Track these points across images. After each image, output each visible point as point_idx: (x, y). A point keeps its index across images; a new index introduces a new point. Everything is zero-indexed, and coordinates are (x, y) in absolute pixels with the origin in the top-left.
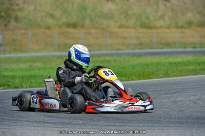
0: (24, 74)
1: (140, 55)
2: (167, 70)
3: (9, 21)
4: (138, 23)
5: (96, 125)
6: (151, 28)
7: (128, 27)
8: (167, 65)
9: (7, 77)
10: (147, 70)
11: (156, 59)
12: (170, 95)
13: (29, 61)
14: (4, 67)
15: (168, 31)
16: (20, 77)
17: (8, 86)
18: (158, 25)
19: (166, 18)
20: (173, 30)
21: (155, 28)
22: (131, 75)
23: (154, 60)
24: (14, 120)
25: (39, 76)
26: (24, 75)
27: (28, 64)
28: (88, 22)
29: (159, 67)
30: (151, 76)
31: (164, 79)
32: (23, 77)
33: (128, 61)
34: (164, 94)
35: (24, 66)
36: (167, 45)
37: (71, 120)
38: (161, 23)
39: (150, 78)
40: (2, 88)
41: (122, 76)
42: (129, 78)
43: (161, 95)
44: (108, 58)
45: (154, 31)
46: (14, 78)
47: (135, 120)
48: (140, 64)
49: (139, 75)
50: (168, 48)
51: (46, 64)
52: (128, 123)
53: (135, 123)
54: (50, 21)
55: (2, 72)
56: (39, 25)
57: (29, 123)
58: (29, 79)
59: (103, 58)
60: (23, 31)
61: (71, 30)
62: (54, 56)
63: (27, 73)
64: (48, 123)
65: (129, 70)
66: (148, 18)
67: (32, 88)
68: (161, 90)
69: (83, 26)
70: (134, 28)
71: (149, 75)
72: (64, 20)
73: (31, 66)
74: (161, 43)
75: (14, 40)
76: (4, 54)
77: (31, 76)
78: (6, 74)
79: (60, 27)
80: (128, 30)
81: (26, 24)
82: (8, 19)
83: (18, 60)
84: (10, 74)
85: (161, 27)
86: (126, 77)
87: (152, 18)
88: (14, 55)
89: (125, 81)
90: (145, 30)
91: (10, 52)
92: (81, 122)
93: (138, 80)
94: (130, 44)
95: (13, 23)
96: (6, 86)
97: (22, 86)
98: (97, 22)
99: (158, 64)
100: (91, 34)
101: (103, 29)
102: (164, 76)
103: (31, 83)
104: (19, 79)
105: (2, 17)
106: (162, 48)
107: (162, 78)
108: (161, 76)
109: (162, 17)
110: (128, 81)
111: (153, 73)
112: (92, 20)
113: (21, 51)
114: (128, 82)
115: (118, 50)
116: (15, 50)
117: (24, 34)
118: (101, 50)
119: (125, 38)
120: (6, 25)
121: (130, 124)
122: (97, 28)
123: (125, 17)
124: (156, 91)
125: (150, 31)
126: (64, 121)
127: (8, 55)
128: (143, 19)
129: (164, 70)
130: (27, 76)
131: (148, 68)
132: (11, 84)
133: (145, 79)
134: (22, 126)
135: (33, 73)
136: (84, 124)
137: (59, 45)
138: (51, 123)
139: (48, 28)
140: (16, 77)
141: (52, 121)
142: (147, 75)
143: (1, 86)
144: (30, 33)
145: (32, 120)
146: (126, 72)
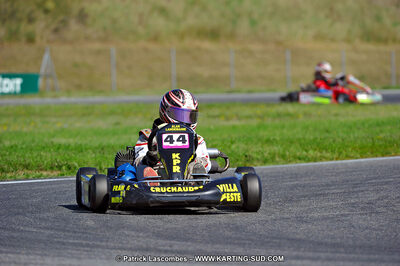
3: (64, 23)
6: (385, 41)
7: (333, 40)
9: (67, 147)
10: (382, 136)
11: (398, 112)
13: (112, 113)
14: (59, 125)
16: (96, 148)
17: (69, 168)
21: (395, 40)
23: (394, 114)
24: (88, 245)
26: (105, 143)
27: (111, 120)
28: (244, 27)
32: (103, 149)
33: (336, 115)
35: (102, 124)
37: (218, 246)
39: (387, 154)
40: (55, 173)
41: (327, 150)
42: (340, 153)
44: (290, 109)
46: (82, 151)
48: (363, 124)
51: (151, 120)
54: (159, 23)
55: (53, 137)
56: (134, 33)
59: (281, 109)
60: (97, 46)
61: (207, 45)
63: (112, 141)
64: (166, 251)
65: (341, 134)
66: (378, 19)
69: (232, 36)
70: (348, 40)
71: (386, 147)
72: (191, 21)
73: (117, 124)
75: (76, 65)
76: (55, 97)
78: (63, 141)
79: (182, 36)
80: (334, 46)
81: (105, 29)
82: (61, 17)
83: (88, 112)
84: (72, 141)
86: (333, 151)
87: (387, 21)
88: (78, 99)
89: (332, 159)
90: (371, 47)
91: (68, 92)
93: (362, 157)
95: (74, 26)
96: (64, 168)
98: (264, 29)
100: (251, 53)
101: (279, 43)
104: (94, 152)
105: (46, 11)
110: (337, 159)
112: (253, 23)
113: (92, 88)
114: (339, 162)
116: (79, 87)
117: (98, 52)
118: (273, 91)
120: (56, 31)
121: (353, 255)
122: (264, 42)
123: (327, 17)
125: (382, 48)
126: (203, 247)
127: (64, 99)
128: (369, 22)
130: (112, 147)
131: (381, 132)
132: (76, 164)
133: (376, 156)
137: (179, 79)
138: (172, 252)
139: (155, 38)
140: (86, 149)
141: (175, 248)
142: (380, 146)
143: (52, 168)
144: (113, 49)
145: (129, 246)
146: (334, 141)
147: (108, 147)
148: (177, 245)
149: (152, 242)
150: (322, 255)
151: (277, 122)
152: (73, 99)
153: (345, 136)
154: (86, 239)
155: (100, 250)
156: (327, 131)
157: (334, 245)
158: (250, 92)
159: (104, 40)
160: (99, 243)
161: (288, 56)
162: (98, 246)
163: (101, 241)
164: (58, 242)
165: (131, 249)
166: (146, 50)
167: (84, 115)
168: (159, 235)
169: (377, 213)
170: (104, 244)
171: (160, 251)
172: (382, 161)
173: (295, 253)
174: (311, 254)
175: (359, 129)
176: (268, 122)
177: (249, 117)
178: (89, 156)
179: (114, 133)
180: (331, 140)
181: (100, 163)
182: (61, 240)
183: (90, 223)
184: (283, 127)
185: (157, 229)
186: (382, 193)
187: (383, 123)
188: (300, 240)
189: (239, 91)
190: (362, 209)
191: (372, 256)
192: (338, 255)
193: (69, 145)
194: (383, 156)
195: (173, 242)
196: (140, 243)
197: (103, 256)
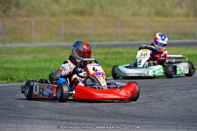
0: (29, 66)
3: (9, 8)
5: (113, 123)
6: (167, 16)
7: (141, 15)
9: (10, 69)
12: (192, 91)
13: (32, 52)
14: (6, 58)
15: (185, 19)
16: (25, 69)
17: (11, 79)
18: (175, 13)
19: (184, 5)
20: (191, 19)
21: (172, 16)
24: (21, 117)
27: (32, 55)
28: (97, 9)
32: (28, 69)
35: (26, 57)
37: (85, 117)
38: (178, 10)
40: (5, 82)
43: (182, 90)
44: (120, 50)
46: (18, 71)
47: (155, 118)
50: (186, 39)
51: (52, 55)
52: (148, 121)
53: (156, 121)
54: (55, 7)
55: (3, 64)
56: (42, 12)
57: (39, 121)
58: (35, 72)
59: (116, 50)
60: (25, 19)
61: (79, 18)
62: (60, 47)
63: (33, 66)
66: (163, 5)
68: (182, 85)
69: (91, 14)
70: (148, 16)
72: (71, 6)
73: (35, 57)
74: (178, 34)
75: (14, 29)
76: (4, 44)
77: (38, 69)
78: (8, 66)
79: (66, 14)
81: (28, 11)
82: (7, 5)
83: (20, 51)
84: (13, 66)
85: (178, 15)
87: (168, 6)
88: (15, 45)
90: (160, 19)
91: (11, 42)
92: (96, 119)
94: (144, 35)
95: (13, 9)
96: (9, 79)
98: (107, 10)
100: (100, 22)
101: (114, 17)
104: (24, 71)
106: (180, 39)
109: (179, 4)
112: (101, 7)
113: (22, 40)
115: (131, 40)
116: (16, 39)
117: (25, 22)
118: (112, 41)
119: (138, 28)
120: (4, 12)
121: (151, 122)
123: (138, 4)
124: (175, 86)
125: (165, 19)
127: (8, 45)
128: (159, 7)
130: (33, 69)
132: (15, 77)
134: (31, 124)
135: (38, 65)
136: (100, 122)
137: (65, 35)
138: (63, 120)
139: (53, 15)
140: (20, 70)
141: (64, 118)
143: (3, 79)
144: (33, 21)
145: (41, 117)
147: (31, 68)
148: (65, 117)
149: (53, 116)
150: (137, 122)
151: (114, 56)
152: (13, 45)
154: (20, 114)
157: (143, 117)
158: (100, 41)
159: (28, 16)
160: (26, 116)
161: (119, 23)
162: (26, 118)
164: (6, 116)
165: (42, 119)
166: (49, 21)
167: (18, 53)
168: (56, 112)
170: (29, 116)
171: (56, 120)
173: (123, 121)
174: (131, 122)
176: (109, 56)
177: (100, 54)
178: (21, 73)
179: (34, 62)
181: (26, 77)
182: (8, 115)
183: (22, 106)
184: (117, 58)
186: (166, 91)
188: (125, 114)
189: (95, 41)
190: (156, 99)
191: (161, 122)
192: (144, 122)
193: (11, 68)
196: (47, 116)
197: (29, 123)
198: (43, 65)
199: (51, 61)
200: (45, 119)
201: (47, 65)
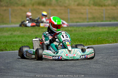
0: (8, 40)
1: (94, 26)
2: (115, 37)
4: (92, 2)
6: (102, 6)
7: (84, 5)
8: (114, 33)
10: (100, 37)
11: (106, 29)
13: (10, 30)
15: (114, 8)
16: (4, 42)
18: (107, 4)
21: (105, 5)
22: (88, 41)
23: (105, 30)
25: (19, 41)
27: (10, 33)
29: (109, 35)
30: (103, 42)
31: (113, 44)
33: (85, 31)
34: (114, 56)
35: (6, 34)
36: (114, 18)
38: (109, 2)
39: (103, 43)
41: (82, 42)
42: (86, 43)
43: (112, 56)
45: (104, 8)
47: (93, 75)
48: (94, 33)
49: (95, 41)
50: (114, 21)
51: (23, 33)
56: (17, 3)
58: (11, 44)
60: (5, 8)
61: (41, 7)
63: (10, 40)
65: (87, 37)
67: (14, 50)
68: (111, 53)
69: (50, 5)
70: (89, 6)
71: (102, 41)
73: (12, 34)
74: (109, 18)
77: (13, 42)
79: (33, 5)
80: (84, 7)
81: (7, 3)
85: (109, 5)
86: (84, 42)
90: (97, 8)
93: (94, 45)
94: (86, 18)
97: (6, 49)
98: (61, 2)
99: (108, 33)
100: (56, 10)
101: (65, 7)
102: (113, 42)
103: (13, 47)
104: (4, 44)
106: (110, 21)
107: (111, 43)
108: (111, 42)
111: (104, 40)
115: (77, 22)
117: (5, 10)
119: (82, 14)
122: (61, 6)
124: (107, 53)
125: (100, 8)
129: (112, 38)
130: (10, 42)
131: (100, 36)
133: (99, 44)
135: (14, 39)
139: (24, 6)
142: (100, 41)
144: (10, 9)
146: (84, 39)
149: (23, 73)
153: (88, 38)
155: (6, 76)
156: (82, 36)
159: (7, 6)
160: (5, 74)
161: (69, 11)
162: (5, 75)
163: (6, 73)
166: (21, 9)
169: (99, 63)
170: (7, 74)
172: (101, 46)
175: (93, 35)
178: (2, 45)
179: (11, 37)
180: (83, 39)
185: (25, 69)
186: (101, 57)
187: (101, 33)
188: (73, 72)
194: (101, 44)
195: (30, 74)
196: (20, 74)
198: (17, 39)
199: (23, 36)
200: (18, 76)
201: (20, 39)
